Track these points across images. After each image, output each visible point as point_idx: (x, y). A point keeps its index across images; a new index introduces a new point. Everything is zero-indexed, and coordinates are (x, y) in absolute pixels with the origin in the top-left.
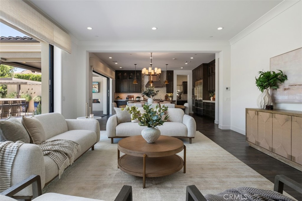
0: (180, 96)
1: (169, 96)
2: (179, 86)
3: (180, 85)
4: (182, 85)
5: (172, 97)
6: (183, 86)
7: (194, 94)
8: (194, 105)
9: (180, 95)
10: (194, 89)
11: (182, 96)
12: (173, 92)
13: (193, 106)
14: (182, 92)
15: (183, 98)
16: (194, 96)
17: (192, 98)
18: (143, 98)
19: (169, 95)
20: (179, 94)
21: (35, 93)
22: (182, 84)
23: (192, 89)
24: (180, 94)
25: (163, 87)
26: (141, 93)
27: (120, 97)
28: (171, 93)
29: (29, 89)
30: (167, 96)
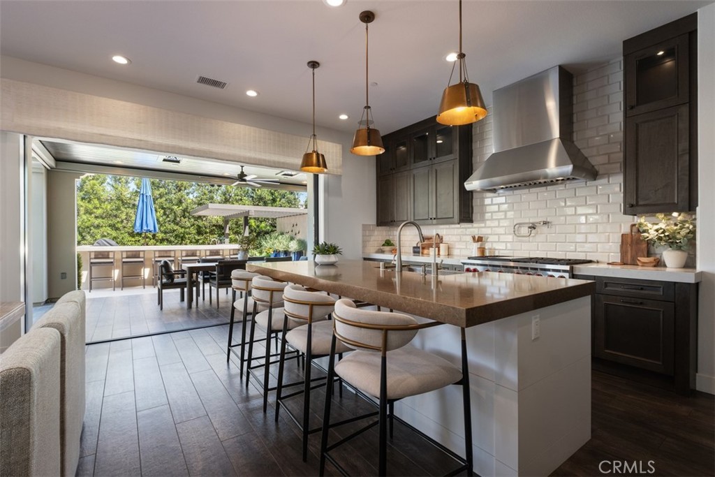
5: (685, 244)
12: (690, 207)
26: (471, 221)
27: (392, 245)
28: (675, 214)
29: (293, 225)
30: (638, 239)
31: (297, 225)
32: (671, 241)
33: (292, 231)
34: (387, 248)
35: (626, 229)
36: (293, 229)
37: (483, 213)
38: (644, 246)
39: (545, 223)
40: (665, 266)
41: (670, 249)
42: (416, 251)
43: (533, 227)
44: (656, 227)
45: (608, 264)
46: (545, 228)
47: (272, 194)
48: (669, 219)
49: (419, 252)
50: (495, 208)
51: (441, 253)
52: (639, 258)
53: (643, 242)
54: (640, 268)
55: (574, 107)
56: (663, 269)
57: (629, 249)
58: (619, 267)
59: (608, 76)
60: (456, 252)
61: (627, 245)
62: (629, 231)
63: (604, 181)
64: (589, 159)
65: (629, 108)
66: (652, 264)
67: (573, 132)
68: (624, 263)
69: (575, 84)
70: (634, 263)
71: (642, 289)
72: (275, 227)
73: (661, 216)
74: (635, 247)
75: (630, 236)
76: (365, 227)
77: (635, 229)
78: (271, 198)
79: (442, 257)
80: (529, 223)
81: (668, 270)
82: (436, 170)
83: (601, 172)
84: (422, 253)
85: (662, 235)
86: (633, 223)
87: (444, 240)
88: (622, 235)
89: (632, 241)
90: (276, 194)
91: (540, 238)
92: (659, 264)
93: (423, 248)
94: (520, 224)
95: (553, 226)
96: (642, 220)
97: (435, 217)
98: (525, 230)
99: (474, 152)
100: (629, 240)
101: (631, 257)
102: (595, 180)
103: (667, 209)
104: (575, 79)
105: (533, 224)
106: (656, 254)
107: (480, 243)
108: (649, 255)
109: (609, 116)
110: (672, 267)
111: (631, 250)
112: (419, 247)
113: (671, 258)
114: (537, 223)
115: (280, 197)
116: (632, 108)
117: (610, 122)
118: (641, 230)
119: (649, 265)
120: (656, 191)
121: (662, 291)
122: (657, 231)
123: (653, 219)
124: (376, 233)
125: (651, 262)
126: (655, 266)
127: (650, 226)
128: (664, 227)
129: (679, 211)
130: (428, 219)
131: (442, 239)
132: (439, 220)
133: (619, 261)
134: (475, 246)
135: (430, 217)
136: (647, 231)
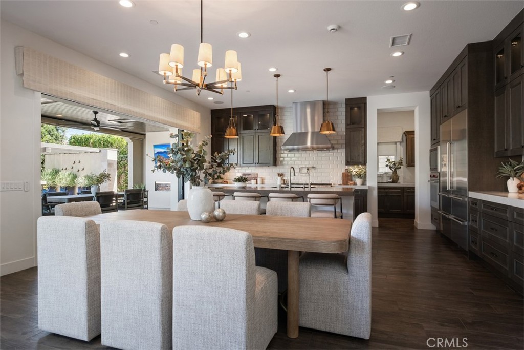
0: (395, 172)
1: (354, 173)
2: (394, 146)
3: (396, 143)
4: (401, 143)
5: (363, 177)
6: (404, 144)
7: (436, 168)
8: (436, 205)
9: (395, 170)
10: (436, 149)
11: (400, 173)
12: (365, 163)
13: (432, 207)
14: (401, 163)
15: (404, 178)
16: (437, 174)
17: (429, 179)
18: (282, 179)
19: (355, 170)
20: (390, 168)
21: (83, 169)
22: (400, 140)
23: (431, 151)
24: (395, 167)
25: (337, 148)
26: (276, 166)
28: (360, 166)
29: (75, 162)
30: (348, 175)
31: (80, 162)
32: (359, 176)
33: (72, 168)
34: (220, 181)
35: (343, 171)
36: (74, 166)
37: (282, 162)
38: (350, 177)
39: (313, 167)
40: (356, 184)
41: (358, 178)
45: (339, 185)
46: (313, 170)
48: (358, 167)
50: (289, 159)
51: (258, 183)
52: (349, 182)
54: (349, 185)
57: (345, 179)
59: (337, 108)
60: (266, 182)
61: (344, 177)
62: (345, 171)
63: (336, 151)
64: (331, 141)
65: (347, 125)
68: (344, 184)
70: (347, 183)
73: (355, 166)
74: (347, 177)
75: (345, 173)
77: (347, 171)
80: (306, 167)
81: (358, 186)
82: (259, 137)
85: (357, 173)
86: (346, 169)
88: (343, 173)
92: (355, 184)
94: (302, 168)
95: (317, 169)
96: (350, 167)
97: (257, 162)
98: (305, 171)
100: (345, 175)
101: (346, 181)
103: (358, 164)
104: (327, 107)
105: (308, 168)
107: (281, 177)
108: (351, 181)
109: (338, 124)
110: (359, 184)
113: (358, 181)
114: (310, 167)
116: (348, 125)
118: (349, 171)
120: (355, 157)
121: (360, 193)
123: (353, 167)
125: (352, 183)
127: (353, 170)
128: (357, 170)
129: (361, 165)
130: (253, 163)
131: (257, 175)
132: (260, 164)
133: (342, 183)
134: (279, 178)
135: (255, 162)
136: (352, 172)
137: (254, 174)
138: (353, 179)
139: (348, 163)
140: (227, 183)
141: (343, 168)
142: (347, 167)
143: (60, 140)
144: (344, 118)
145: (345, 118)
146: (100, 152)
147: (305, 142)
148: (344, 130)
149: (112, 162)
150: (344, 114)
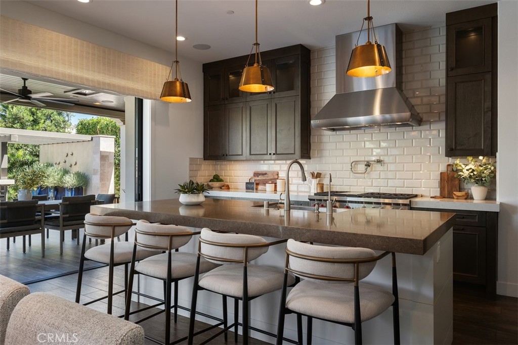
12: (492, 153)
18: (319, 183)
19: (467, 166)
21: (76, 163)
26: (309, 157)
27: (221, 180)
28: (481, 158)
29: (67, 155)
30: (453, 177)
31: (72, 155)
32: (478, 180)
33: (65, 162)
34: (217, 184)
35: (443, 168)
36: (67, 159)
37: (320, 150)
38: (457, 182)
39: (379, 161)
40: (472, 198)
41: (476, 185)
42: (250, 187)
43: (368, 165)
44: (468, 167)
45: (431, 197)
46: (378, 166)
47: (33, 114)
48: (476, 161)
49: (253, 189)
51: (279, 188)
52: (454, 192)
53: (456, 179)
54: (455, 200)
55: (404, 60)
56: (471, 201)
57: (446, 185)
58: (438, 200)
59: (430, 38)
61: (444, 181)
62: (446, 170)
63: (426, 127)
64: (415, 107)
65: (449, 69)
66: (464, 197)
67: (402, 82)
68: (442, 196)
69: (404, 40)
70: (450, 196)
71: (463, 218)
72: (38, 156)
73: (470, 158)
74: (451, 183)
75: (446, 174)
76: (192, 161)
77: (450, 168)
78: (32, 118)
79: (279, 193)
80: (364, 161)
81: (475, 201)
82: (276, 105)
83: (424, 119)
84: (257, 189)
85: (472, 174)
86: (448, 163)
87: (280, 176)
88: (441, 173)
89: (448, 178)
90: (39, 114)
91: (374, 175)
92: (469, 197)
93: (257, 184)
94: (357, 162)
95: (386, 165)
96: (458, 161)
97: (274, 152)
98: (361, 168)
99: (312, 90)
100: (446, 178)
101: (448, 191)
102: (420, 125)
103: (475, 154)
104: (404, 36)
105: (368, 162)
106: (464, 189)
107: (318, 179)
108: (460, 190)
109: (430, 72)
110: (477, 199)
111: (448, 185)
112: (253, 183)
113: (477, 192)
114: (372, 161)
115: (45, 118)
116: (452, 69)
117: (432, 77)
118: (455, 169)
119: (462, 198)
120: (468, 139)
121: (477, 219)
122: (467, 170)
123: (464, 160)
124: (203, 167)
125: (463, 196)
126: (466, 199)
127: (463, 166)
128: (473, 167)
129: (484, 156)
130: (267, 154)
131: (278, 175)
132: (279, 155)
133: (438, 195)
134: (315, 182)
135: (269, 152)
136: (461, 171)
137: (273, 173)
138: (466, 186)
139: (451, 151)
140: (228, 188)
141: (441, 163)
142: (451, 161)
143: (62, 126)
144: (443, 57)
145: (444, 59)
146: (92, 140)
147: (369, 111)
148: (443, 82)
149: (108, 154)
150: (443, 48)
